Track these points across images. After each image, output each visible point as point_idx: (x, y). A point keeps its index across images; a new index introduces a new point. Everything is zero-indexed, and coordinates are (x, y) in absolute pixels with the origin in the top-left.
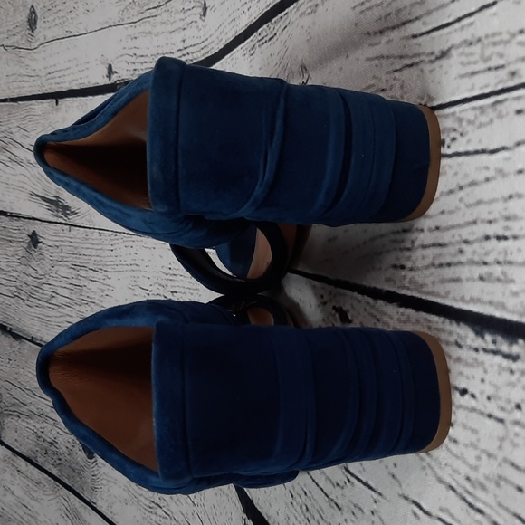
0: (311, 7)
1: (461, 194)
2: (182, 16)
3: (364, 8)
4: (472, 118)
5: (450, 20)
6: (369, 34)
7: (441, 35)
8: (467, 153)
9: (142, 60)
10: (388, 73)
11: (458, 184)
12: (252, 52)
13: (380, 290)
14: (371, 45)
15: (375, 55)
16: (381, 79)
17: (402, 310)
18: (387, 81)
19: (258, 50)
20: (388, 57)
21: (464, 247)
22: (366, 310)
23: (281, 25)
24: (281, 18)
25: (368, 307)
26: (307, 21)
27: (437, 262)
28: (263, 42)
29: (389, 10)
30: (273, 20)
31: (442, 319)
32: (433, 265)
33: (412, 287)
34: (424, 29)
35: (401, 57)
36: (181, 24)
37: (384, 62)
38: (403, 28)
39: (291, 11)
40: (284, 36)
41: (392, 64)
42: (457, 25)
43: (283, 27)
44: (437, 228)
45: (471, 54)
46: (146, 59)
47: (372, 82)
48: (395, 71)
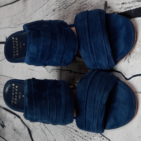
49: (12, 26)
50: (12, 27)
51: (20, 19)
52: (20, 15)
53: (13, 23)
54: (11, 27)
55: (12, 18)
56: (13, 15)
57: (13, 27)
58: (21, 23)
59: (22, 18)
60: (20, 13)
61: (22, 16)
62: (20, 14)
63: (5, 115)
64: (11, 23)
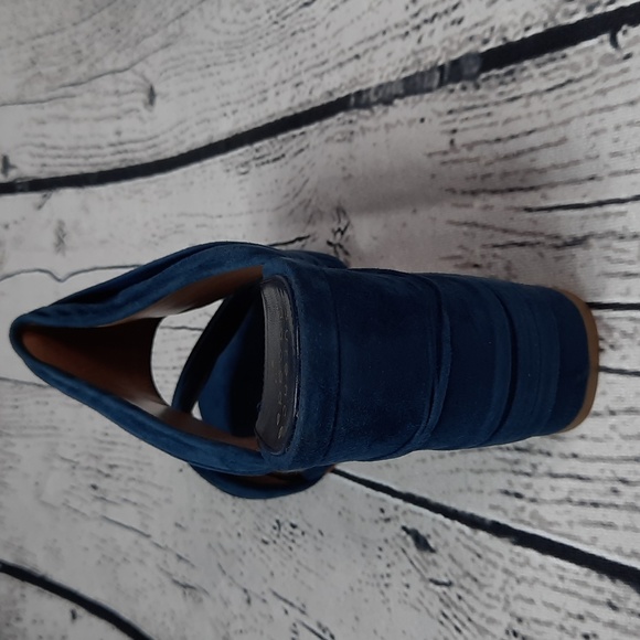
0: (342, 133)
1: (613, 420)
2: (114, 99)
3: (447, 158)
4: (630, 331)
5: (586, 201)
6: (453, 191)
7: (571, 218)
8: (621, 372)
9: (54, 152)
10: (484, 246)
11: (607, 407)
12: (243, 170)
13: (483, 520)
14: (457, 205)
15: (463, 220)
16: (472, 252)
17: (518, 549)
18: (483, 256)
19: (254, 170)
20: (484, 227)
21: (620, 487)
22: (458, 540)
23: (294, 145)
24: (294, 136)
25: (462, 538)
26: (338, 150)
27: (575, 498)
28: (261, 161)
29: (489, 170)
30: (281, 137)
31: (585, 570)
32: (570, 501)
33: (535, 523)
34: (544, 204)
35: (505, 231)
36: (114, 111)
37: (478, 231)
38: (510, 195)
39: (311, 132)
40: (300, 161)
41: (492, 236)
42: (597, 210)
43: (296, 149)
44: (575, 456)
45: (623, 251)
46: (61, 152)
47: (459, 252)
48: (496, 246)
49: (39, 90)
50: (34, 98)
51: (85, 52)
52: (86, 27)
53: (40, 74)
54: (28, 98)
55: (33, 48)
56: (40, 30)
57: (42, 96)
58: (94, 73)
59: (98, 45)
60: (86, 15)
61: (99, 35)
62: (84, 20)
63: (14, 602)
64: (30, 73)
